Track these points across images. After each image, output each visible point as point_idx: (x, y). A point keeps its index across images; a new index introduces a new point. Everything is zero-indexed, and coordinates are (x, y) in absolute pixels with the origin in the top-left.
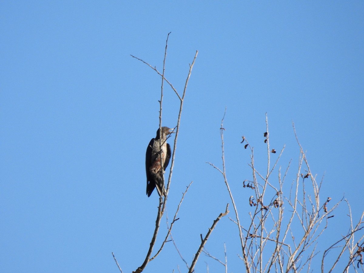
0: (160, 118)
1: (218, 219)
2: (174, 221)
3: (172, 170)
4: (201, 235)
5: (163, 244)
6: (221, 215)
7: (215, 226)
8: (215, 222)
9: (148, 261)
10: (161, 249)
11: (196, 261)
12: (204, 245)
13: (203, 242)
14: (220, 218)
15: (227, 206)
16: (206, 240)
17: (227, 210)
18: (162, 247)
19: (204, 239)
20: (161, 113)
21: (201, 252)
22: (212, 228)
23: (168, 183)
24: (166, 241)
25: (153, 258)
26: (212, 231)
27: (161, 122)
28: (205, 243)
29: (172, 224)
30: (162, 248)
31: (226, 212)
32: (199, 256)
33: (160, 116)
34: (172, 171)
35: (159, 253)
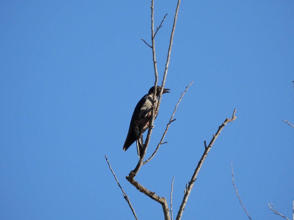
0: (152, 8)
1: (223, 125)
2: (170, 122)
3: (167, 66)
4: (205, 142)
5: (158, 146)
6: (226, 120)
7: (220, 132)
8: (220, 127)
9: (142, 163)
10: (155, 152)
11: (199, 169)
12: (207, 152)
13: (207, 149)
14: (225, 124)
15: (234, 112)
16: (210, 147)
17: (234, 116)
18: (157, 149)
19: (207, 146)
20: (153, 3)
21: (204, 159)
22: (216, 134)
23: (163, 80)
24: (161, 143)
25: (146, 161)
26: (216, 137)
27: (153, 12)
28: (208, 150)
29: (168, 125)
30: (157, 151)
31: (233, 117)
32: (202, 163)
33: (152, 5)
34: (167, 68)
35: (154, 155)
